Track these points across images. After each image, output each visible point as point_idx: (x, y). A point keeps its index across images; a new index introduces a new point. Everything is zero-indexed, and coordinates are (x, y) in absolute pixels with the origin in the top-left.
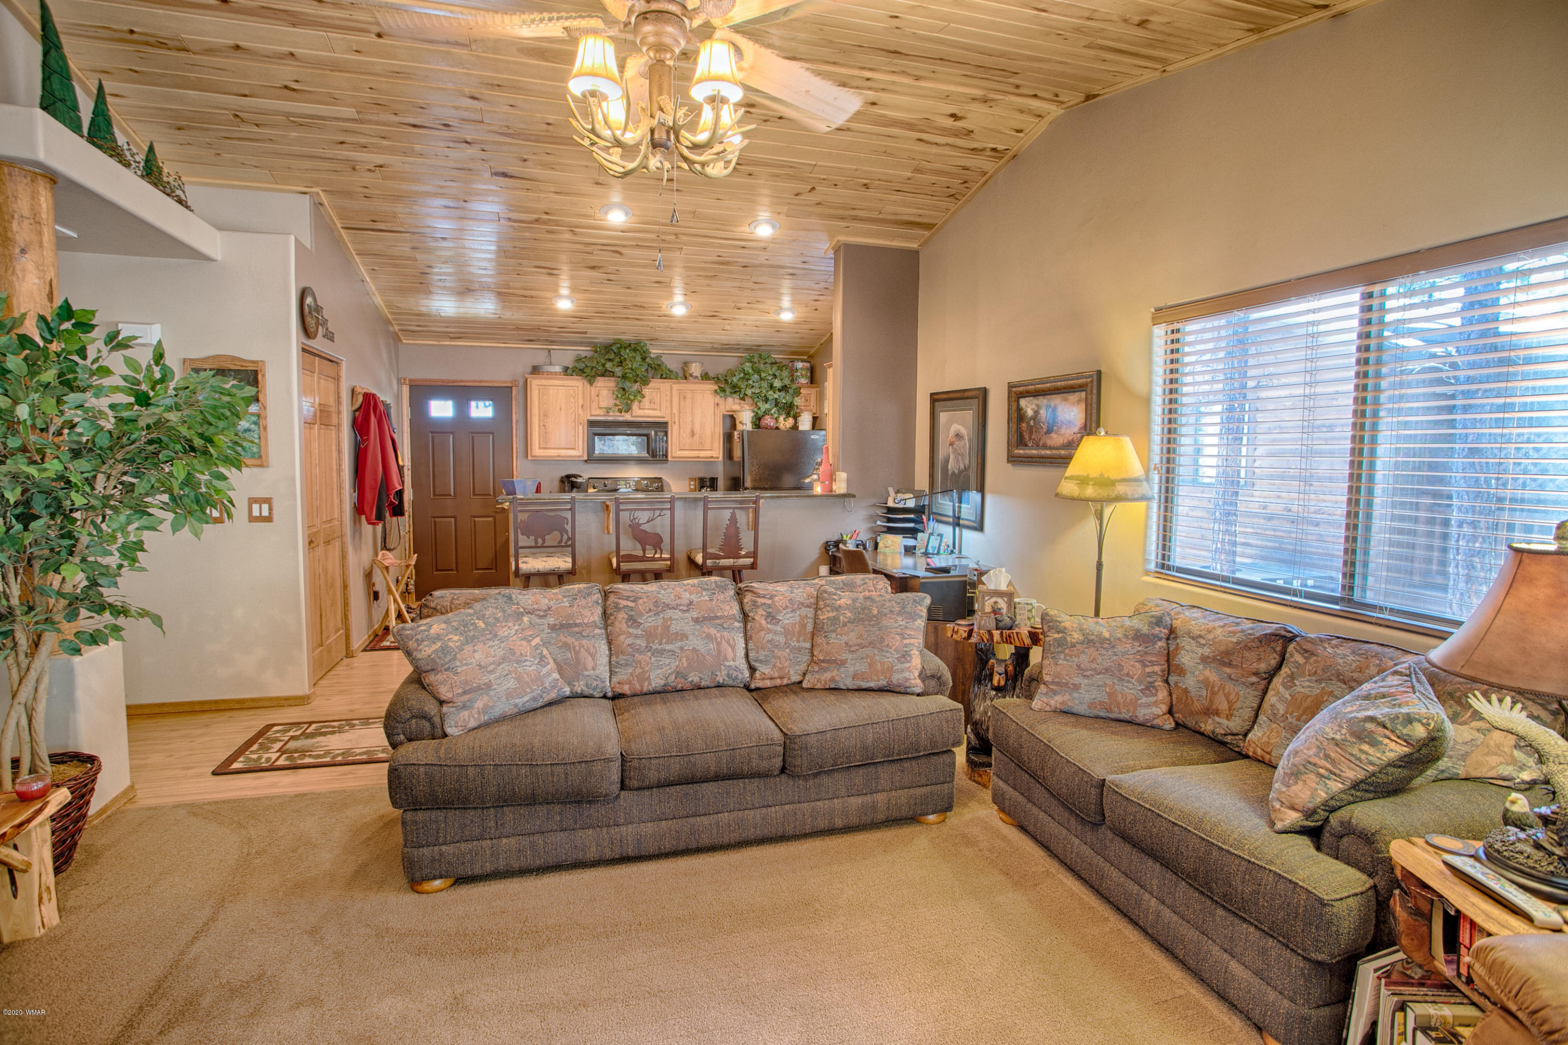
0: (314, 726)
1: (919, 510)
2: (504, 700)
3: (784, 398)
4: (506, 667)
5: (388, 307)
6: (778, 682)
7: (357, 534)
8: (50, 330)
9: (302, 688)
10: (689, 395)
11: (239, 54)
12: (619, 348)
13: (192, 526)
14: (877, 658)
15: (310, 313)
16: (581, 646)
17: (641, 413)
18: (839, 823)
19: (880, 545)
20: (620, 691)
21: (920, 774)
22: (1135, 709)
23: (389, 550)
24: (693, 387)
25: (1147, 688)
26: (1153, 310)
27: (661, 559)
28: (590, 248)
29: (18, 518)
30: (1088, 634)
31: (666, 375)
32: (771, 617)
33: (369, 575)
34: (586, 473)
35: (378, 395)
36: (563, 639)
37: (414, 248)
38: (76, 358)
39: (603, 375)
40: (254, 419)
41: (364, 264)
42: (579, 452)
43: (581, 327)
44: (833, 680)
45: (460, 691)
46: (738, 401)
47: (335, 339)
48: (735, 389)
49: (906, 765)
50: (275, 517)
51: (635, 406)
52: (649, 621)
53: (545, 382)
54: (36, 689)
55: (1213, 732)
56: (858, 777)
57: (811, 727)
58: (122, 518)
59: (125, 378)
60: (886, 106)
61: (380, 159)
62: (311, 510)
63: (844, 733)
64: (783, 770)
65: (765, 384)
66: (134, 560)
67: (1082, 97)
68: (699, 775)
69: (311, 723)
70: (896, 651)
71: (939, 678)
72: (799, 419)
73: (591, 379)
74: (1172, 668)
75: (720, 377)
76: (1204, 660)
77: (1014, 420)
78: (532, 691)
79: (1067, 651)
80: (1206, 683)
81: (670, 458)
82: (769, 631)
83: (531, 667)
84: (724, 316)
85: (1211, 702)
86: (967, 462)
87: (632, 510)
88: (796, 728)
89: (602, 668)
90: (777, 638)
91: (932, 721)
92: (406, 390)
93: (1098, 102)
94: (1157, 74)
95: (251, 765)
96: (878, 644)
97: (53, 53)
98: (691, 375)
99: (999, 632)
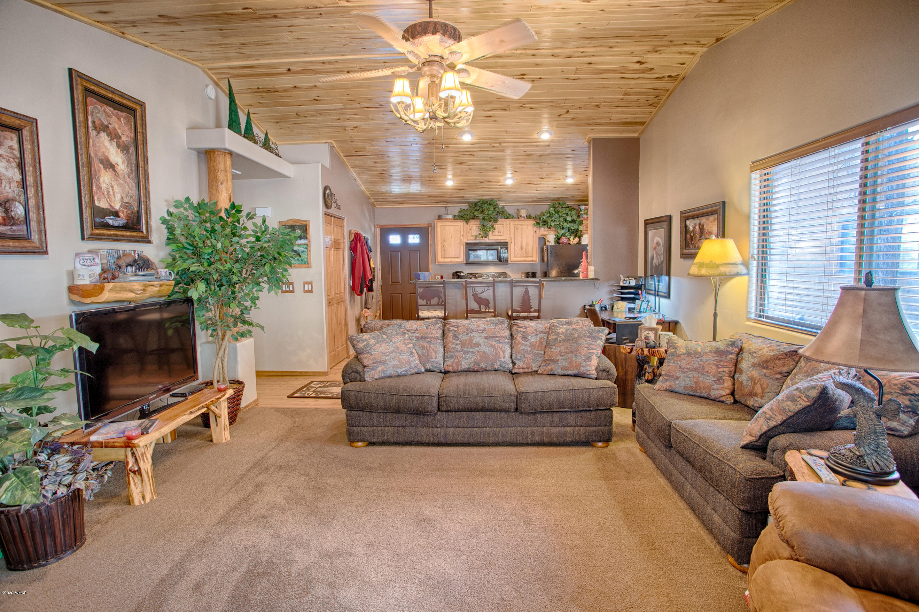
0: (329, 383)
1: (638, 287)
2: (391, 368)
3: (574, 227)
4: (394, 355)
5: (368, 191)
6: (526, 370)
7: (352, 300)
8: (228, 213)
9: (325, 369)
10: (519, 227)
11: (296, 89)
12: (482, 204)
13: (275, 290)
14: (574, 359)
15: (328, 197)
16: (430, 347)
17: (494, 238)
18: (546, 440)
19: (615, 307)
20: (448, 370)
21: (591, 420)
22: (710, 391)
23: (368, 309)
24: (522, 222)
25: (718, 380)
26: (751, 163)
27: (489, 312)
28: (457, 154)
29: (218, 286)
30: (689, 350)
31: (508, 217)
32: (525, 338)
33: (358, 320)
34: (466, 270)
35: (362, 233)
36: (422, 344)
37: (375, 162)
38: (236, 224)
39: (473, 219)
40: (305, 246)
41: (355, 172)
42: (461, 259)
43: (461, 194)
44: (551, 370)
45: (372, 362)
46: (547, 229)
47: (341, 208)
48: (545, 223)
49: (584, 414)
50: (314, 290)
51: (490, 233)
52: (463, 337)
53: (444, 224)
54: (224, 353)
55: (753, 406)
56: (557, 418)
57: (531, 389)
58: (251, 286)
59: (253, 231)
60: (597, 64)
61: (355, 124)
62: (329, 288)
63: (548, 394)
64: (517, 410)
65: (561, 219)
66: (255, 304)
67: (714, 40)
68: (474, 407)
69: (328, 382)
70: (584, 356)
71: (608, 372)
72: (582, 238)
73: (467, 221)
74: (737, 370)
75: (537, 216)
76: (754, 365)
77: (684, 233)
78: (405, 367)
79: (676, 358)
80: (752, 379)
81: (509, 262)
82: (523, 344)
83: (406, 357)
84: (535, 183)
85: (753, 388)
86: (662, 259)
87: (473, 287)
88: (523, 389)
89: (440, 358)
90: (527, 348)
91: (598, 392)
92: (378, 231)
93: (724, 42)
94: (751, 21)
95: (302, 395)
96: (575, 352)
97: (232, 103)
98: (521, 216)
99: (647, 349)
